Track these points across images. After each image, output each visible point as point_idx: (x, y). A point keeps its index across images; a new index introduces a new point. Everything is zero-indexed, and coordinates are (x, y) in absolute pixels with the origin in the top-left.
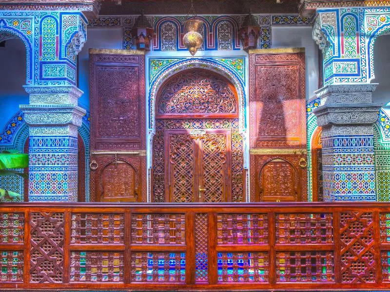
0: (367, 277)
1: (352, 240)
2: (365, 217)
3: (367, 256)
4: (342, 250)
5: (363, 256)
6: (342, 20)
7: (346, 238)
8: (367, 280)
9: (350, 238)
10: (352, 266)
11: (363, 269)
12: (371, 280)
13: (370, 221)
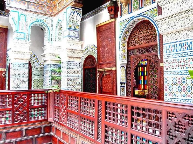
0: (24, 120)
1: (19, 105)
2: (24, 96)
3: (24, 111)
4: (15, 110)
5: (23, 111)
6: (20, 16)
7: (17, 105)
8: (24, 121)
9: (18, 105)
10: (18, 116)
11: (22, 117)
12: (25, 120)
13: (26, 97)
